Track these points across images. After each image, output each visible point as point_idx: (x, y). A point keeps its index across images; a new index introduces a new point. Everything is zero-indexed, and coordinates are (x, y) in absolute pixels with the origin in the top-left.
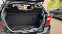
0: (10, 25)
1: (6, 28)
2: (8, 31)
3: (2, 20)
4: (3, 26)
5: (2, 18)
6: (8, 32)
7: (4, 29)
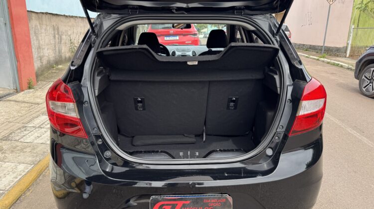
0: (119, 132)
1: (100, 142)
2: (108, 154)
3: (86, 105)
4: (88, 133)
5: (86, 98)
6: (108, 159)
7: (93, 144)
